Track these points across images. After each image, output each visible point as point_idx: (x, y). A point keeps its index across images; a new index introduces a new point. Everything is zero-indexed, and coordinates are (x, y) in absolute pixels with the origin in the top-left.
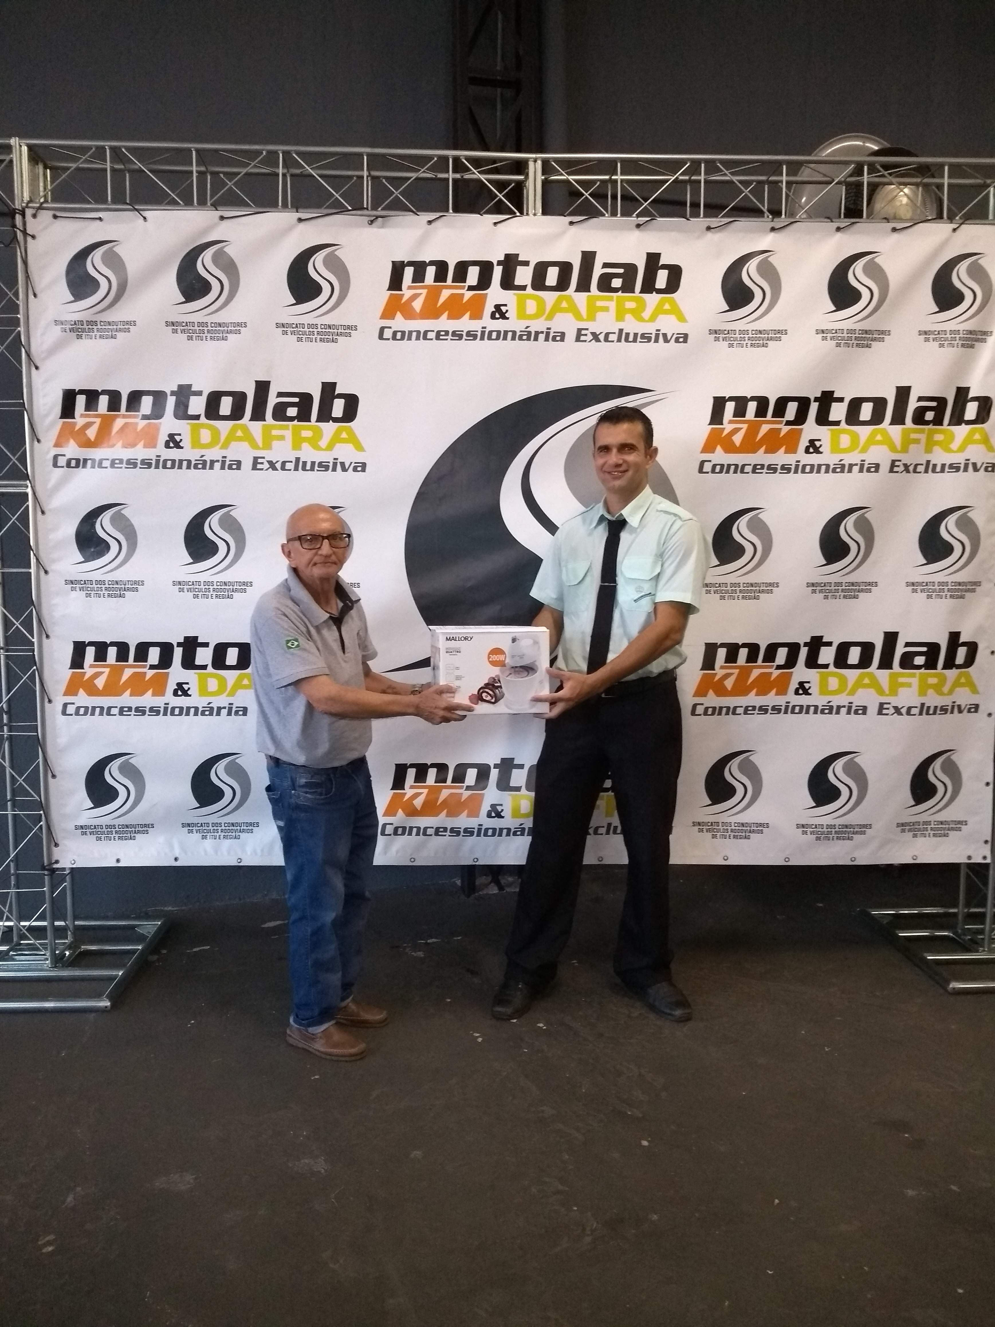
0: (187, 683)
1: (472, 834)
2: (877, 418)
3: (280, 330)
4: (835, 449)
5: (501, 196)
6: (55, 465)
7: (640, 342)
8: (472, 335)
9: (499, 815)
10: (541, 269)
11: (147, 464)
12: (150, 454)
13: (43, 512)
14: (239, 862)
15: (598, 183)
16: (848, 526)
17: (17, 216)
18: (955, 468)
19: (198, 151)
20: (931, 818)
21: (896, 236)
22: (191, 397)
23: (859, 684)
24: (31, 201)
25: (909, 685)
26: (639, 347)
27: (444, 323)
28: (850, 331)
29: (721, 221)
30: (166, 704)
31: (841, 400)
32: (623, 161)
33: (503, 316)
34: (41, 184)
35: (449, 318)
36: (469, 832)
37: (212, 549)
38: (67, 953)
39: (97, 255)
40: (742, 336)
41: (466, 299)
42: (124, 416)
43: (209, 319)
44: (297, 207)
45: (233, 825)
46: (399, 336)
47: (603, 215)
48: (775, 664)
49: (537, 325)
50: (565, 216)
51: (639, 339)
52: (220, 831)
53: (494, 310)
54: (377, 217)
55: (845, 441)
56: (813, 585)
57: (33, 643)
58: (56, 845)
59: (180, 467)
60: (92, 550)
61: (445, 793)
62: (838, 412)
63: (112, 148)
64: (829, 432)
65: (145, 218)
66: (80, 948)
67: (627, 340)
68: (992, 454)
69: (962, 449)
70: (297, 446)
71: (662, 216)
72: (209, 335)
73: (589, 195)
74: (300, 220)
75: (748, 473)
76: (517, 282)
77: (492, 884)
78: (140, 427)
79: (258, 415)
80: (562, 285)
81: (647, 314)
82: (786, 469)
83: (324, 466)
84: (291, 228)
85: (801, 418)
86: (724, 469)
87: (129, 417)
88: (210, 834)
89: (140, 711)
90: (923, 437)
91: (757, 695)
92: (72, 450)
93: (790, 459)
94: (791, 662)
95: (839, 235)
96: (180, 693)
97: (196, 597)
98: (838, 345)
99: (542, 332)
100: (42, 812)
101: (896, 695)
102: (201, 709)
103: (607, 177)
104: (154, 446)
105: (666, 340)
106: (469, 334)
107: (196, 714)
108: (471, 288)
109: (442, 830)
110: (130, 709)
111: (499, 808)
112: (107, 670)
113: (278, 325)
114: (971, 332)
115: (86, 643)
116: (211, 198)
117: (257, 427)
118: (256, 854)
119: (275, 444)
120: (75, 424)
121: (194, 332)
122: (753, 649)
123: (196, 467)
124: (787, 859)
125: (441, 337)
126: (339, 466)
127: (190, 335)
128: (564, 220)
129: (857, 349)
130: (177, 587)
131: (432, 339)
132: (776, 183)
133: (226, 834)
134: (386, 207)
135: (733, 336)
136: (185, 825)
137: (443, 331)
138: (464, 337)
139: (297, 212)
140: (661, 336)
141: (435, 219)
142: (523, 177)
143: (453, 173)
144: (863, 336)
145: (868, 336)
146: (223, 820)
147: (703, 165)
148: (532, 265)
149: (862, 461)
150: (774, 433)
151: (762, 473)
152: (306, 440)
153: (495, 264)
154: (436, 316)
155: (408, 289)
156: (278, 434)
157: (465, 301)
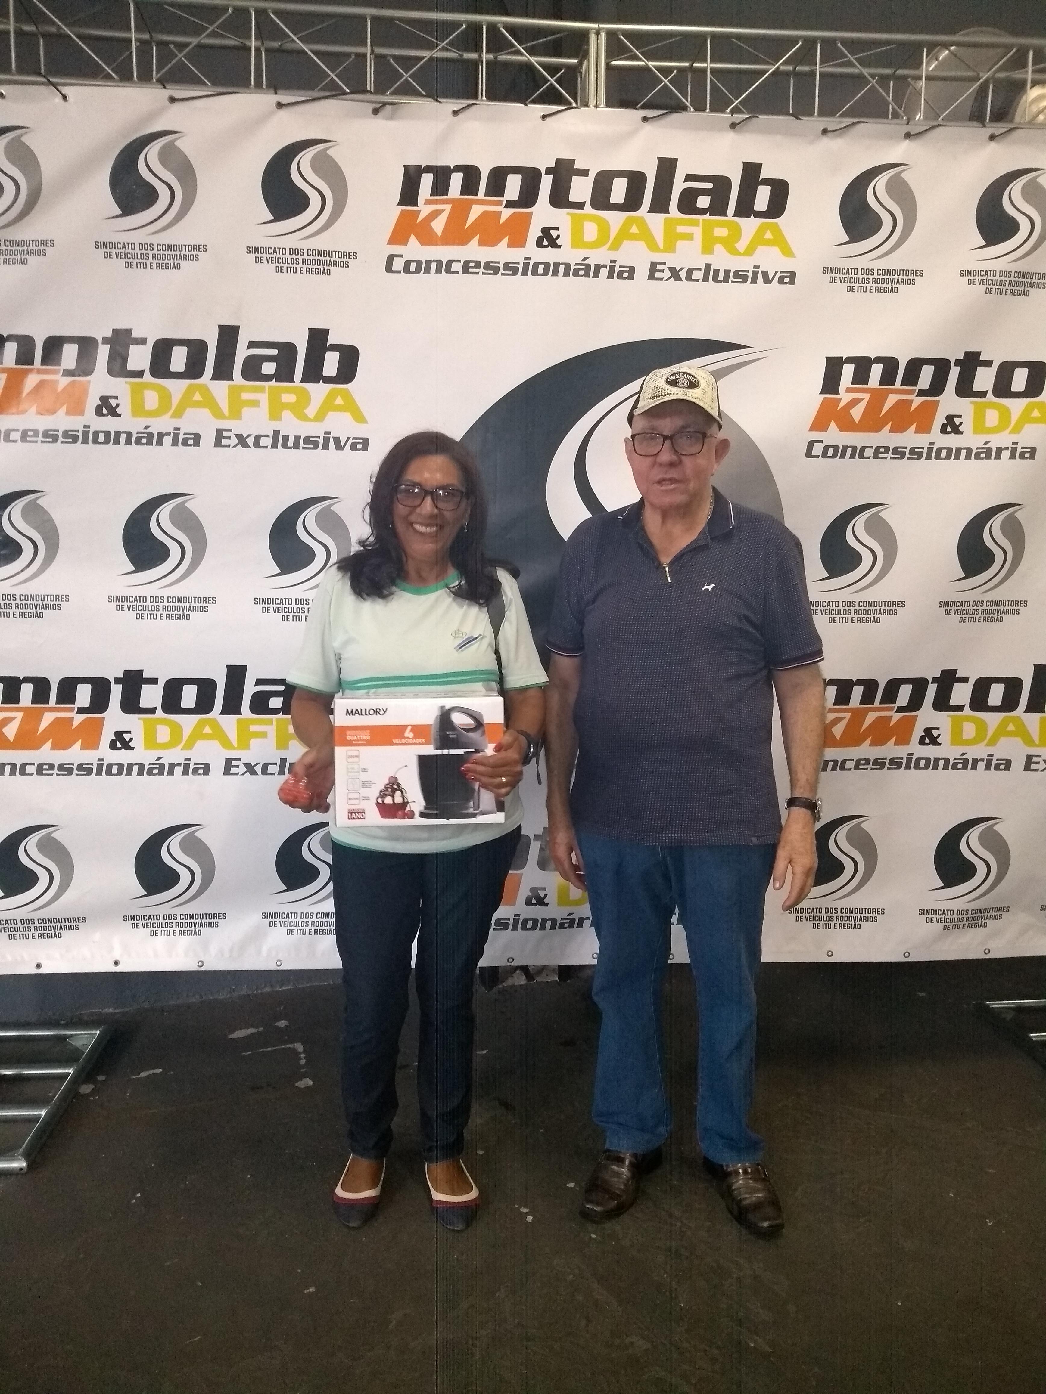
0: (130, 732)
1: (506, 927)
2: (1034, 388)
3: (253, 256)
4: (979, 428)
5: (552, 81)
7: (733, 282)
8: (511, 269)
9: (541, 902)
10: (604, 181)
11: (70, 437)
12: (76, 423)
14: (201, 966)
15: (675, 71)
16: (994, 529)
19: (136, 4)
22: (131, 346)
23: (1001, 731)
26: (732, 288)
27: (474, 251)
28: (1004, 273)
29: (841, 122)
30: (99, 760)
31: (988, 364)
32: (714, 36)
33: (553, 243)
35: (482, 243)
36: (502, 924)
37: (161, 553)
40: (865, 276)
41: (503, 219)
42: (39, 371)
43: (155, 240)
44: (275, 87)
45: (191, 916)
46: (413, 267)
47: (687, 109)
48: (896, 706)
49: (598, 257)
50: (636, 109)
51: (731, 279)
52: (174, 925)
53: (541, 235)
54: (385, 104)
55: (992, 417)
56: (947, 604)
59: (117, 442)
62: (984, 379)
64: (972, 406)
65: (65, 97)
67: (715, 279)
70: (275, 415)
71: (765, 112)
72: (155, 262)
73: (668, 81)
74: (280, 105)
75: (869, 458)
76: (572, 199)
78: (60, 387)
79: (222, 372)
80: (632, 203)
81: (742, 245)
82: (916, 453)
83: (311, 443)
84: (265, 117)
85: (937, 387)
86: (839, 452)
87: (46, 372)
88: (161, 929)
89: (66, 769)
91: (872, 744)
93: (922, 441)
94: (916, 703)
95: (993, 144)
96: (119, 745)
97: (140, 617)
98: (989, 291)
99: (605, 266)
102: (147, 767)
103: (687, 64)
104: (81, 413)
105: (767, 281)
106: (507, 266)
107: (140, 773)
108: (510, 204)
110: (51, 766)
111: (542, 894)
112: (20, 715)
113: (250, 250)
116: (157, 73)
117: (220, 389)
118: (223, 955)
119: (246, 411)
121: (135, 256)
122: (870, 686)
123: (138, 442)
124: (907, 955)
125: (470, 270)
126: (332, 443)
127: (129, 261)
128: (636, 115)
129: (1010, 297)
130: (114, 604)
131: (458, 273)
132: (905, 78)
133: (183, 929)
134: (394, 93)
135: (853, 276)
136: (127, 918)
137: (472, 261)
138: (501, 271)
139: (276, 94)
140: (760, 274)
141: (463, 108)
142: (576, 61)
143: (488, 52)
144: (1020, 280)
145: (1025, 280)
146: (178, 911)
147: (819, 45)
148: (592, 175)
149: (1013, 443)
150: (903, 405)
151: (886, 458)
152: (287, 406)
153: (543, 172)
154: (463, 240)
155: (425, 204)
156: (249, 398)
157: (502, 221)
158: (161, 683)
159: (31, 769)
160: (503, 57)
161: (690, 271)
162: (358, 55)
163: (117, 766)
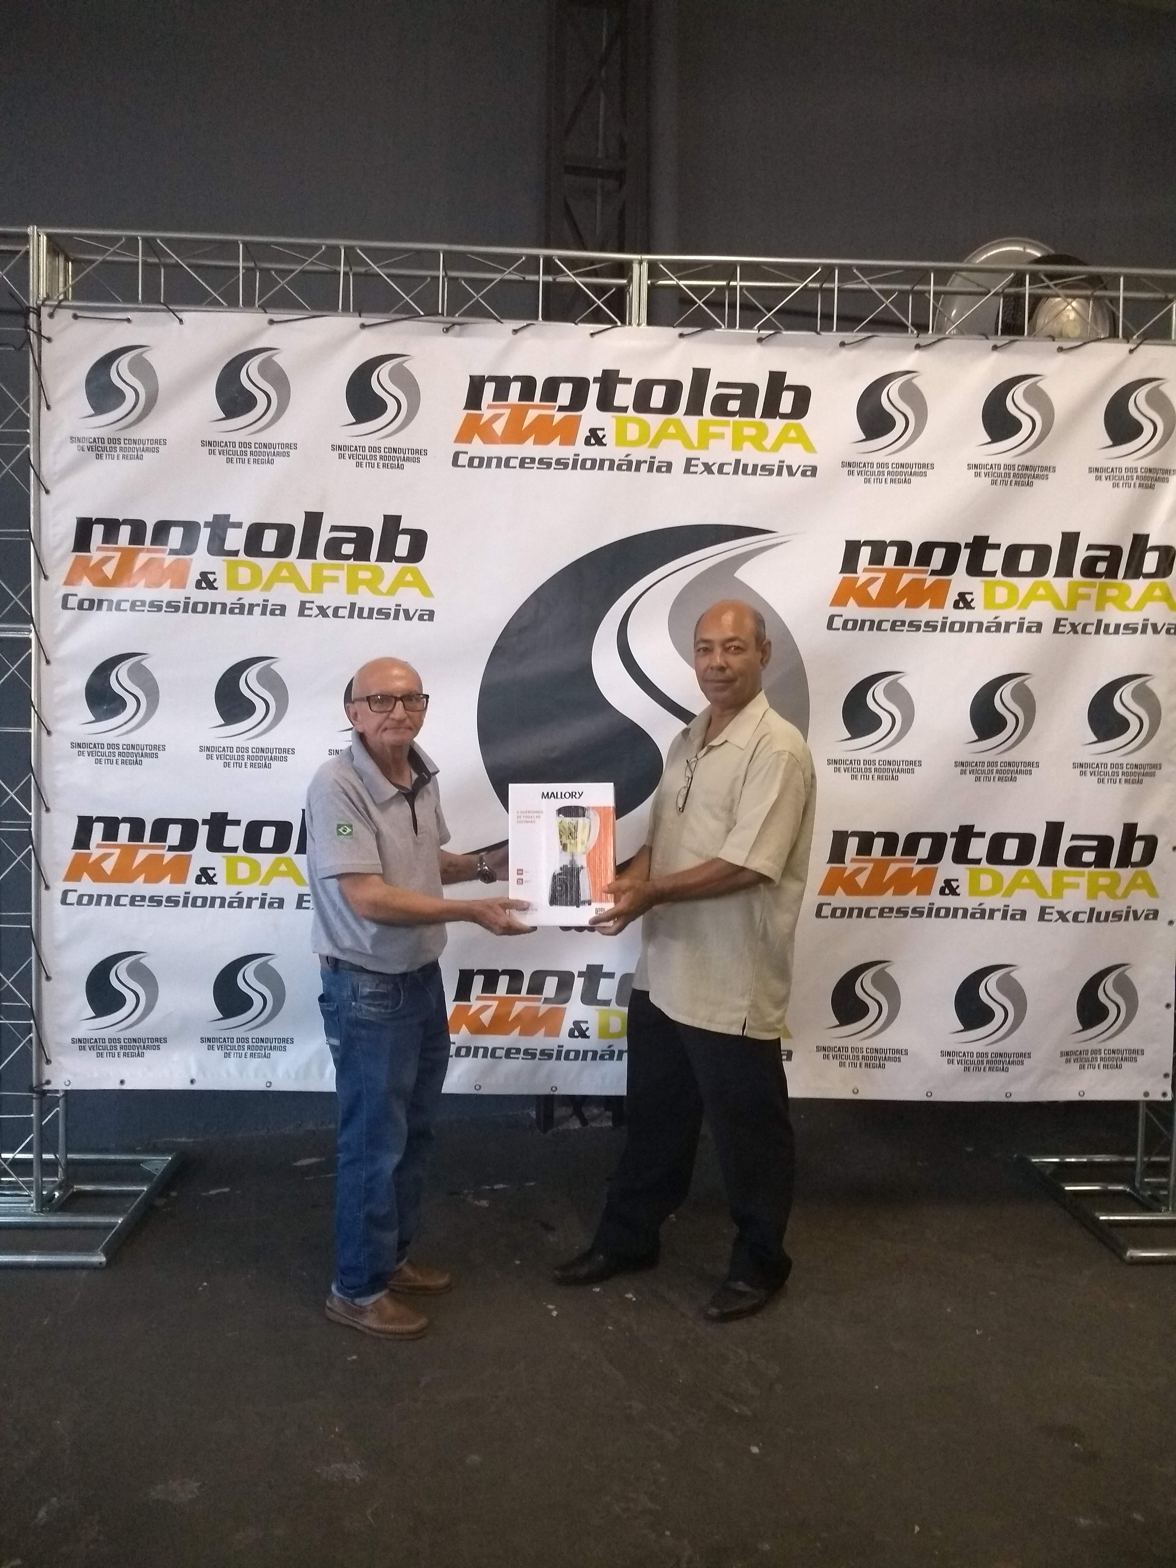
0: (214, 869)
1: (550, 1056)
2: (1039, 568)
3: (337, 453)
4: (990, 603)
5: (599, 302)
6: (65, 606)
7: (761, 475)
8: (562, 464)
9: (583, 1035)
10: (645, 389)
11: (173, 607)
12: (178, 595)
13: (48, 662)
14: (268, 1087)
15: (714, 290)
16: (1005, 696)
17: (31, 315)
18: (1131, 629)
19: (245, 244)
20: (1102, 1046)
21: (1062, 357)
23: (1017, 883)
24: (48, 298)
25: (1077, 886)
26: (760, 480)
27: (530, 449)
28: (1007, 467)
29: (856, 336)
30: (186, 893)
31: (997, 546)
32: (743, 264)
33: (600, 442)
34: (61, 279)
35: (535, 443)
36: (546, 1054)
37: (248, 709)
38: (57, 1194)
39: (124, 362)
40: (880, 469)
41: (556, 421)
42: (149, 551)
43: (253, 439)
44: (360, 311)
45: (262, 1040)
46: (476, 462)
47: (720, 327)
48: (917, 858)
49: (639, 453)
50: (674, 327)
51: (759, 472)
52: (246, 1048)
53: (589, 434)
54: (454, 324)
55: (1001, 594)
56: (962, 764)
57: (30, 818)
58: (48, 1062)
59: (213, 611)
60: (105, 708)
61: (518, 1007)
62: (993, 560)
63: (145, 240)
64: (983, 584)
65: (181, 321)
66: (72, 1187)
67: (745, 472)
68: (1174, 614)
69: (1139, 606)
70: (352, 588)
71: (788, 328)
72: (252, 458)
73: (703, 303)
74: (363, 326)
75: (886, 630)
76: (617, 403)
77: (574, 1117)
78: (167, 564)
79: (307, 552)
80: (670, 406)
81: (768, 443)
82: (931, 626)
83: (384, 614)
84: (351, 336)
85: (949, 567)
86: (858, 625)
88: (234, 1051)
89: (156, 901)
91: (895, 893)
92: (85, 589)
93: (936, 615)
94: (936, 855)
95: (995, 355)
96: (203, 880)
97: (227, 765)
98: (994, 483)
99: (645, 462)
100: (32, 1022)
102: (228, 900)
103: (724, 283)
104: (183, 586)
105: (791, 473)
106: (558, 461)
107: (222, 905)
108: (562, 409)
109: (514, 1051)
110: (143, 898)
111: (584, 1026)
113: (333, 447)
114: (1150, 470)
115: (94, 818)
116: (260, 299)
118: (289, 1076)
119: (327, 586)
120: (90, 559)
121: (235, 453)
123: (232, 611)
124: (930, 1094)
125: (526, 465)
126: (402, 614)
127: (230, 457)
128: (674, 332)
129: (1016, 488)
130: (204, 754)
131: (515, 467)
132: (922, 293)
133: (253, 1052)
134: (464, 314)
135: (870, 469)
136: (204, 1039)
137: (528, 458)
138: (554, 465)
139: (360, 316)
140: (785, 468)
141: (522, 327)
142: (623, 282)
143: (544, 275)
144: (1024, 472)
145: (1029, 473)
146: (250, 1035)
147: (837, 271)
148: (635, 383)
149: (1021, 618)
150: (916, 584)
151: (903, 631)
152: (363, 582)
153: (591, 381)
154: (520, 440)
155: (488, 408)
156: (330, 575)
157: (555, 423)
158: (244, 825)
159: (125, 901)
161: (721, 466)
162: (431, 278)
163: (201, 899)
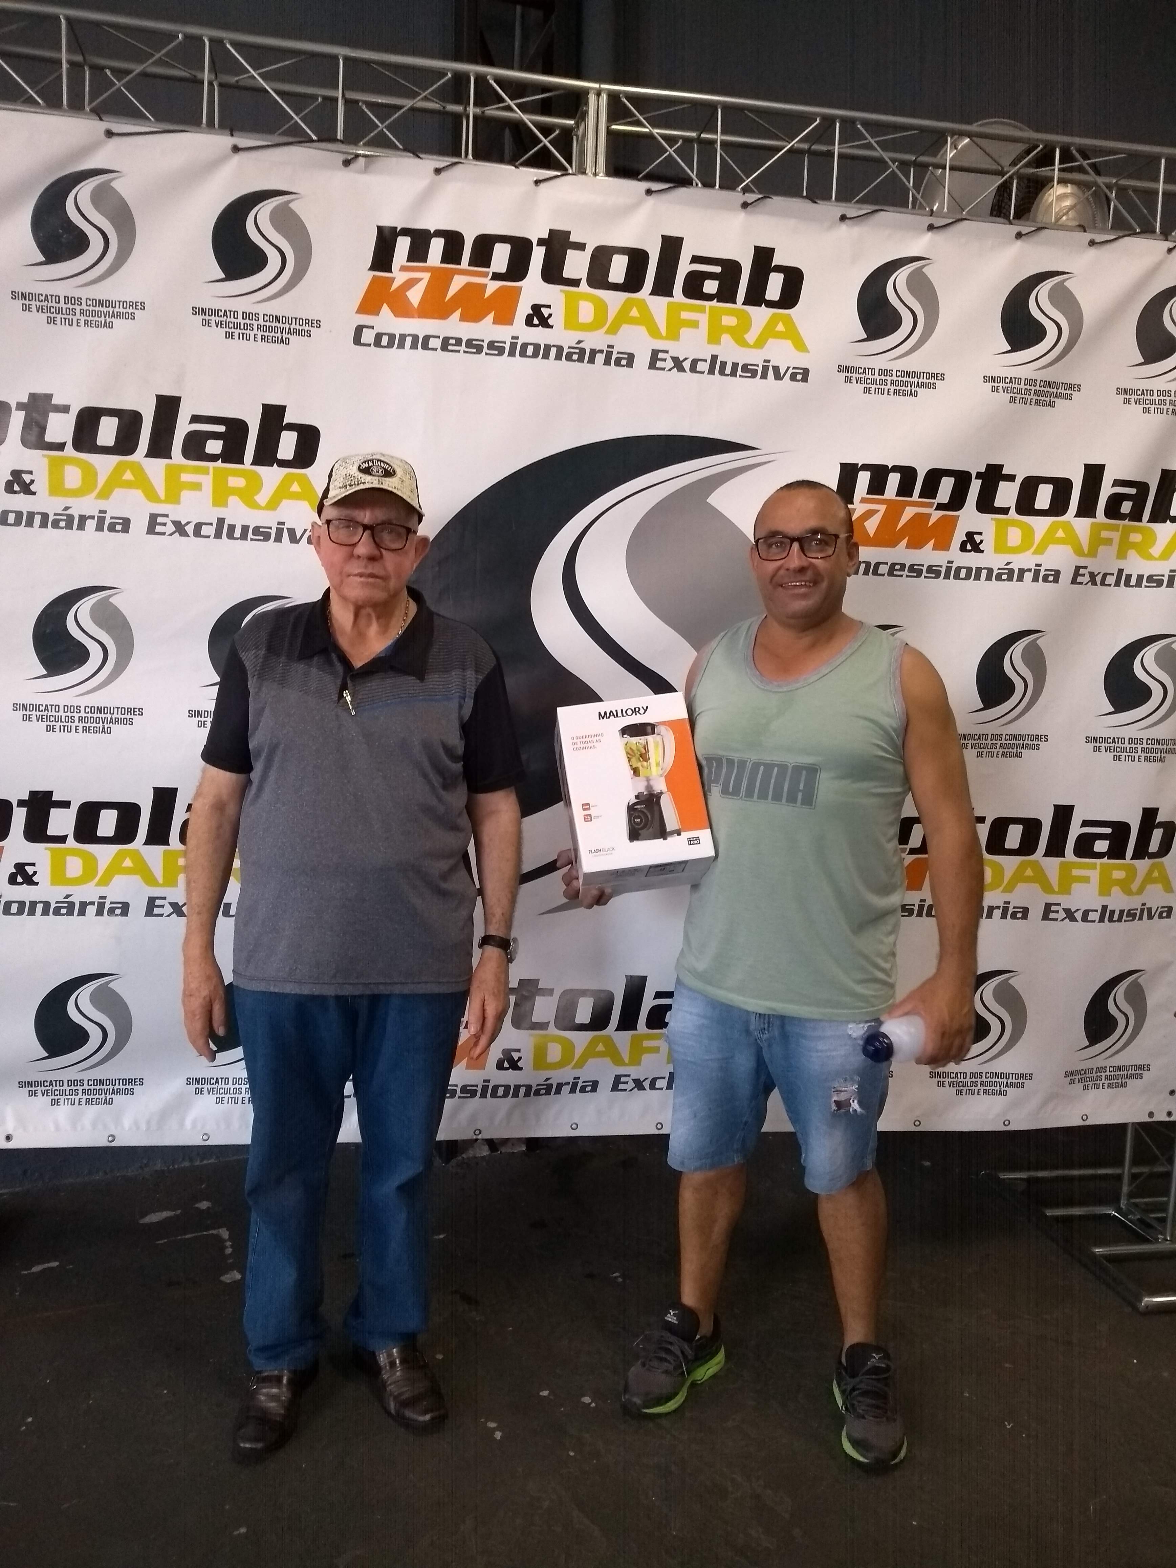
0: (33, 864)
1: (473, 1094)
3: (199, 318)
4: (1001, 547)
5: (546, 142)
7: (740, 376)
8: (496, 348)
9: (514, 1065)
10: (602, 257)
14: (111, 1142)
15: (680, 142)
16: (1015, 657)
19: (70, 22)
20: (1108, 1063)
21: (1093, 252)
22: (51, 414)
23: (1019, 877)
25: (1086, 880)
27: (455, 326)
28: (1029, 382)
29: (862, 209)
31: (1011, 478)
32: (726, 107)
33: (544, 323)
36: (469, 1091)
37: (78, 656)
40: (883, 377)
41: (489, 292)
43: (84, 293)
45: (101, 1082)
46: (385, 340)
47: (696, 184)
48: (909, 847)
49: (594, 340)
50: (640, 180)
51: (739, 372)
52: (80, 1092)
53: (532, 312)
54: (357, 156)
55: (1014, 536)
59: (30, 524)
62: (1007, 494)
64: (994, 523)
69: (1166, 555)
70: (220, 500)
71: (776, 193)
72: (82, 319)
73: (674, 153)
74: (236, 149)
75: (883, 575)
76: (567, 273)
79: (159, 449)
80: (633, 283)
81: (751, 337)
82: (934, 572)
84: (219, 161)
85: (957, 501)
88: (64, 1097)
90: (1116, 536)
93: (939, 558)
95: (1019, 243)
96: (19, 879)
97: (50, 729)
98: (1013, 400)
99: (601, 351)
101: (1069, 893)
102: (53, 906)
103: (694, 134)
105: (778, 376)
106: (491, 345)
107: (45, 912)
108: (496, 277)
111: (516, 1056)
113: (195, 311)
116: (91, 102)
117: (156, 468)
118: (138, 1128)
119: (185, 495)
121: (59, 311)
123: (56, 524)
124: (917, 1123)
125: (450, 348)
126: (285, 535)
127: (52, 316)
128: (639, 187)
129: (1034, 408)
130: (20, 714)
131: (436, 349)
132: (925, 166)
133: (90, 1097)
134: (368, 144)
135: (870, 376)
136: (24, 1084)
137: (452, 338)
138: (485, 350)
139: (232, 135)
140: (771, 369)
141: (447, 166)
142: (572, 122)
143: (475, 105)
144: (1046, 389)
145: (1051, 390)
146: (85, 1076)
147: (838, 124)
148: (589, 250)
149: (1037, 565)
150: (921, 519)
151: (901, 576)
152: (235, 491)
153: (535, 243)
154: (443, 313)
155: (400, 270)
156: (189, 480)
157: (487, 295)
158: (74, 808)
160: (491, 111)
161: (695, 362)
162: (325, 98)
163: (17, 905)
